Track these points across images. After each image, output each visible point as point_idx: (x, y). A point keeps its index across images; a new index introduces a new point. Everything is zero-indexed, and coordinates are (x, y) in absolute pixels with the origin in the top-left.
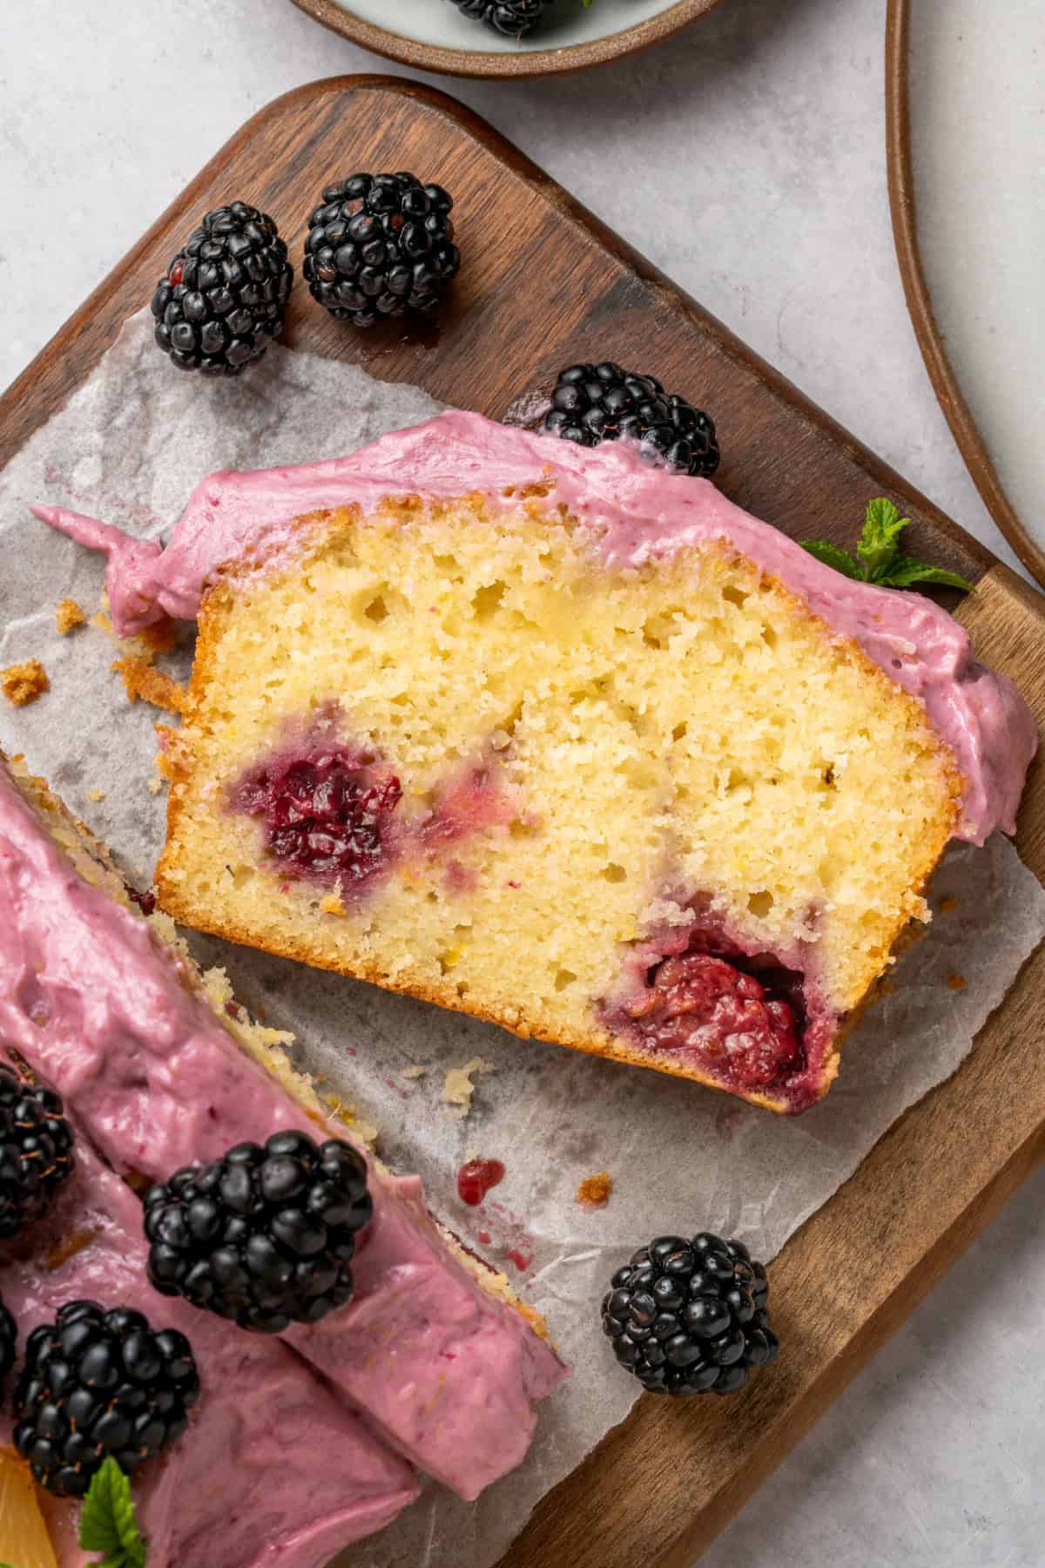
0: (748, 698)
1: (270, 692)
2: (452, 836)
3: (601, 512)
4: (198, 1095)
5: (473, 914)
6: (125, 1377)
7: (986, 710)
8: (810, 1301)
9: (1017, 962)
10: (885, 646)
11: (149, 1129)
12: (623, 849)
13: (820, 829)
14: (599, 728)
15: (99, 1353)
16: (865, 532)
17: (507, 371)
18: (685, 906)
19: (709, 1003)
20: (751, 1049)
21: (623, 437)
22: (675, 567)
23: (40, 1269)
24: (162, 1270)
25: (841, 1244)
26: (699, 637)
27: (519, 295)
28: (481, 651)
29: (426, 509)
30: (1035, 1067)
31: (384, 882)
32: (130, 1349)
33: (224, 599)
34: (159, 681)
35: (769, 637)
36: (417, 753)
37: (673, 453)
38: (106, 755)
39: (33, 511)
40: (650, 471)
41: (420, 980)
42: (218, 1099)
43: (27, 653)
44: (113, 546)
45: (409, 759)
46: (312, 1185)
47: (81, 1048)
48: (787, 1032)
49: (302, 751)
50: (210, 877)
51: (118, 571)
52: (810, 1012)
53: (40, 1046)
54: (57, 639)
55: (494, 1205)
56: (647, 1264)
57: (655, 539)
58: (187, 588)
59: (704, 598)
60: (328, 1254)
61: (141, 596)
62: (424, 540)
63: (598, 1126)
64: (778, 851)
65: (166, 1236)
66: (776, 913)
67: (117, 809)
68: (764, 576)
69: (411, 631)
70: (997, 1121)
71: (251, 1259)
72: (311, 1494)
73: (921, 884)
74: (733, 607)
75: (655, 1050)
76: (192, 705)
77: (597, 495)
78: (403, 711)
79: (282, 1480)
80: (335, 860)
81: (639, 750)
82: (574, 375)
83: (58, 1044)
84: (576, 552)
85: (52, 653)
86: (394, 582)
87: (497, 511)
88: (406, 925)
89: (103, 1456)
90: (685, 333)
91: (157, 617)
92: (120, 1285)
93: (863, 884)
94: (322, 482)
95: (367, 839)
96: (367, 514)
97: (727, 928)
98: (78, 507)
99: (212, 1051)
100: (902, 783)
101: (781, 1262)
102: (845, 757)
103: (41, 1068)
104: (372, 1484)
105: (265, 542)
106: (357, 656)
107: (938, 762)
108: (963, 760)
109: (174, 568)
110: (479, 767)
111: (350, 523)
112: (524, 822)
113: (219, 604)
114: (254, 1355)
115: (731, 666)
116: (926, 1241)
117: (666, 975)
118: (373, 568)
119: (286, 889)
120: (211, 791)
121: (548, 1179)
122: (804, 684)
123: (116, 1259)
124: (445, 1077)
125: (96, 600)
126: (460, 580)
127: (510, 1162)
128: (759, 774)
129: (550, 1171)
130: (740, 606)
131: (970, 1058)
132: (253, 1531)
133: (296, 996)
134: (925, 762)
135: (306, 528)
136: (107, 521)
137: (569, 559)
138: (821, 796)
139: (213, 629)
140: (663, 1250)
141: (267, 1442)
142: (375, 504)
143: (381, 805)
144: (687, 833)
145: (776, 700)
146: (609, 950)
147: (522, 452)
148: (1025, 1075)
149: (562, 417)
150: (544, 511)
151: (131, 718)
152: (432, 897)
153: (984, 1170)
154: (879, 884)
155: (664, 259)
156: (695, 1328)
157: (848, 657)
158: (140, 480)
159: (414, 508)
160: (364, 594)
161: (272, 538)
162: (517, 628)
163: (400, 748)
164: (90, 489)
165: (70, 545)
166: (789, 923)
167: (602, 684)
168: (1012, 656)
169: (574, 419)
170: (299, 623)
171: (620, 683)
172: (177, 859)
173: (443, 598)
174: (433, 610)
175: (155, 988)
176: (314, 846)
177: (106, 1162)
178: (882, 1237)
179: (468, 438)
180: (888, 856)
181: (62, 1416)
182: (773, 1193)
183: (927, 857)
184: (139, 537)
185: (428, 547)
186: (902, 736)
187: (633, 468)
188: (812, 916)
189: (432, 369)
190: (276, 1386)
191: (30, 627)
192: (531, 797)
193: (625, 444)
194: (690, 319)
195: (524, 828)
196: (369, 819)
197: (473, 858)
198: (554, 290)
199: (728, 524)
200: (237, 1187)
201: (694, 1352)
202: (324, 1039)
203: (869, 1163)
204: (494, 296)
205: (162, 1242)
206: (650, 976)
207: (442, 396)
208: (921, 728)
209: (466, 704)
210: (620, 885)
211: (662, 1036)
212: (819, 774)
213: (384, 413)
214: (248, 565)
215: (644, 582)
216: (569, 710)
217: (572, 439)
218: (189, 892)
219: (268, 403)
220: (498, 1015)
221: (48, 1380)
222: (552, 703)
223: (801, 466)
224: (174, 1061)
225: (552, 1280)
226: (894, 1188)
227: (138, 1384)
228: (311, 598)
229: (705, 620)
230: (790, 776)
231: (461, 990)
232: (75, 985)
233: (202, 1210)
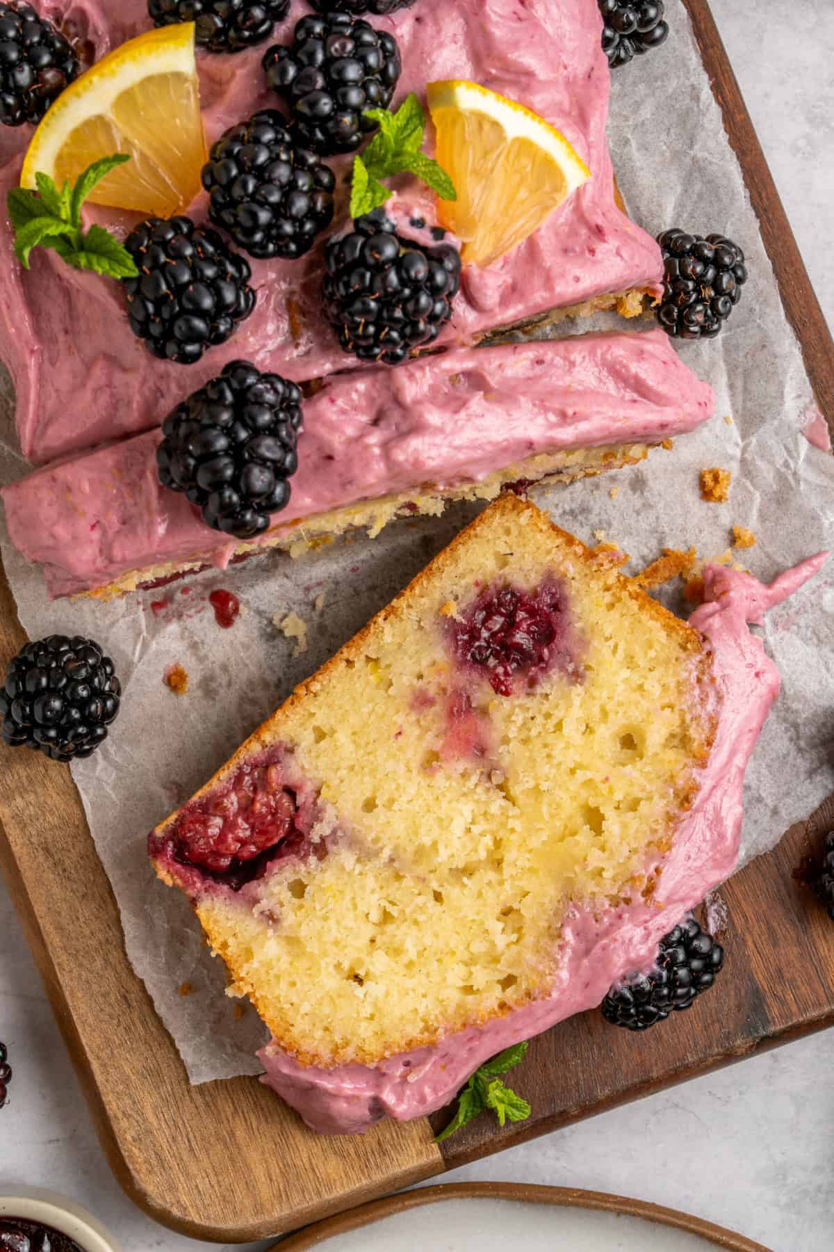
0: (436, 953)
1: (611, 643)
2: (452, 709)
3: (611, 925)
4: (346, 455)
5: (395, 698)
6: (183, 311)
7: (345, 1105)
8: (30, 781)
9: (176, 1036)
10: (422, 1063)
11: (343, 412)
12: (382, 819)
13: (325, 954)
14: (470, 846)
15: (207, 302)
16: (510, 1091)
17: (750, 914)
18: (323, 839)
19: (251, 821)
20: (206, 832)
21: (655, 967)
22: (548, 954)
23: (292, 293)
24: (240, 371)
25: (56, 821)
26: (493, 944)
27: (796, 950)
28: (563, 797)
29: (676, 811)
30: (102, 1010)
31: (446, 651)
32: (199, 324)
33: (689, 646)
34: (667, 574)
35: (468, 990)
36: (519, 718)
37: (628, 995)
38: (638, 513)
39: (825, 552)
40: (622, 971)
41: (371, 639)
42: (337, 466)
43: (734, 497)
44: (770, 592)
45: (517, 710)
46: (241, 498)
47: (419, 396)
48: (205, 861)
49: (561, 643)
50: (512, 539)
51: (750, 586)
52: (210, 882)
53: (436, 370)
54: (733, 522)
55: (203, 608)
56: (107, 688)
57: (574, 951)
58: (711, 626)
59: (516, 962)
60: (193, 484)
61: (725, 592)
62: (656, 798)
63: (218, 705)
64: (326, 919)
65: (260, 386)
66: (286, 895)
67: (598, 503)
68: (510, 1008)
69: (601, 757)
70: (81, 965)
71: (215, 433)
72: (57, 391)
73: (252, 1000)
74: (502, 977)
75: (240, 768)
76: (630, 588)
77: (624, 929)
78: (551, 724)
79: (75, 377)
80: (479, 626)
81: (440, 864)
82: (716, 957)
83: (431, 382)
84: (593, 894)
85: (725, 514)
86: (639, 764)
87: (650, 857)
88: (412, 649)
89: (141, 270)
90: (710, 1046)
91: (707, 596)
92: (251, 339)
93: (274, 963)
94: (733, 753)
95: (480, 654)
96: (694, 770)
97: (293, 858)
98: (813, 583)
99: (371, 479)
100: (325, 1024)
101: (66, 775)
102: (362, 996)
103: (421, 362)
104: (43, 433)
105: (712, 695)
106: (605, 714)
107: (326, 1055)
108: (319, 1072)
109: (729, 625)
110: (487, 754)
111: (694, 756)
112: (434, 763)
113: (688, 641)
114: (162, 401)
115: (462, 954)
116: (28, 876)
117: (286, 801)
118: (656, 754)
119: (477, 584)
120: (567, 570)
121: (202, 653)
122: (424, 996)
123: (272, 345)
124: (306, 621)
125: (744, 562)
126: (617, 808)
127: (226, 634)
128: (383, 933)
129: (206, 657)
130: (499, 982)
131: (131, 971)
132: (54, 341)
133: (412, 554)
134: (331, 1046)
135: (707, 726)
136: (792, 598)
137: (591, 887)
138: (346, 966)
139: (673, 628)
140: (109, 704)
141: (103, 380)
142: (698, 779)
143: (497, 675)
144: (369, 865)
145: (424, 971)
146: (322, 775)
147: (681, 894)
148: (101, 1000)
149: (691, 934)
150: (633, 888)
151: (653, 543)
152: (420, 677)
153: (53, 939)
154: (267, 973)
155: (775, 1058)
156: (45, 697)
157: (426, 1034)
158: (809, 634)
159: (682, 804)
160: (643, 740)
161: (712, 699)
162: (566, 827)
163: (528, 709)
164: (821, 597)
165: (790, 564)
166: (274, 901)
167: (498, 864)
168: (379, 1143)
169: (685, 941)
170: (646, 687)
171: (491, 875)
172: (536, 525)
173: (611, 791)
174: (607, 779)
175: (431, 464)
176: (495, 618)
177: (339, 373)
178: (47, 850)
179: (710, 864)
180: (282, 989)
181: (179, 256)
182: (113, 796)
183: (268, 1014)
184: (769, 613)
185: (650, 799)
186: (356, 1042)
187: (630, 962)
188: (272, 918)
189: (778, 865)
190: (135, 406)
191: (750, 509)
192: (448, 778)
193: (649, 966)
194: (718, 1054)
195: (431, 762)
196: (492, 662)
197: (430, 717)
198: (787, 976)
199: (559, 1004)
200: (268, 448)
201: (31, 688)
202: (372, 556)
203: (98, 867)
204: (805, 931)
205: (259, 381)
206: (291, 792)
207: (757, 863)
208: (353, 1056)
209: (533, 768)
210: (360, 804)
211: (247, 778)
212: (361, 973)
213: (767, 819)
214: (703, 673)
215: (549, 927)
216: (492, 833)
217: (672, 933)
218: (510, 520)
219: (814, 746)
220: (320, 677)
221: (209, 260)
222: (503, 825)
223: (580, 1074)
224: (377, 451)
225: (134, 620)
226: (74, 875)
227: (174, 318)
228: (658, 705)
229: (502, 954)
230: (370, 954)
231: (349, 663)
232: (463, 414)
233: (265, 418)
